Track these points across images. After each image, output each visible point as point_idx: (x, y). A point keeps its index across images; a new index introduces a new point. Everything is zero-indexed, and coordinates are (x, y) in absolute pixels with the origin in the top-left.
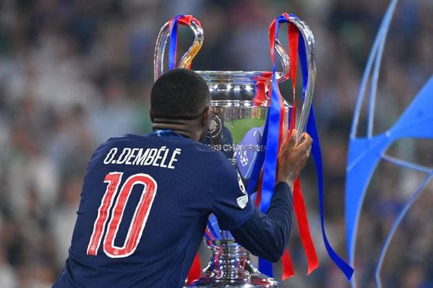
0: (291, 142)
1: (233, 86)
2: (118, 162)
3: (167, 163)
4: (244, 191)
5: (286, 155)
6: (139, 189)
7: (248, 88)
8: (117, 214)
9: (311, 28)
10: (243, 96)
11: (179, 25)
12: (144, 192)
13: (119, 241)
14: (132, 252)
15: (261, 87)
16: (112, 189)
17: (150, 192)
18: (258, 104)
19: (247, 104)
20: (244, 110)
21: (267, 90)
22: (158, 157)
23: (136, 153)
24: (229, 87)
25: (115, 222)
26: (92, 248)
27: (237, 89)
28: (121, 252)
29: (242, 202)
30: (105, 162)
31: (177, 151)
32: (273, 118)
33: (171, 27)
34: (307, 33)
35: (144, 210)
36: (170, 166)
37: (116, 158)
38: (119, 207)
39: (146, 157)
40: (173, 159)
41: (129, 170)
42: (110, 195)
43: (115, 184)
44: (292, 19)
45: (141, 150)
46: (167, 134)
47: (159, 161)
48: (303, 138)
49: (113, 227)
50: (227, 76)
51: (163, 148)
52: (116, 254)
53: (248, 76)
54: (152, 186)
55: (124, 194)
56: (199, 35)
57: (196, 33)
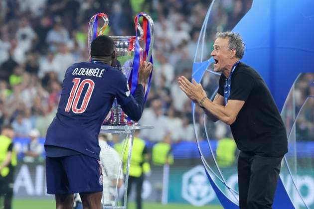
0: (144, 66)
1: (120, 42)
2: (79, 74)
3: (98, 75)
4: (129, 89)
6: (87, 85)
7: (126, 43)
8: (78, 95)
10: (124, 47)
11: (98, 17)
12: (89, 87)
13: (79, 107)
14: (84, 111)
15: (132, 43)
16: (76, 85)
17: (92, 87)
18: (131, 50)
19: (126, 50)
20: (124, 52)
21: (134, 44)
22: (95, 72)
23: (86, 70)
24: (118, 43)
26: (67, 109)
27: (122, 44)
28: (79, 111)
29: (128, 94)
30: (73, 74)
31: (103, 70)
32: (137, 56)
33: (95, 18)
34: (151, 21)
35: (89, 94)
36: (100, 76)
37: (78, 72)
38: (79, 93)
39: (90, 72)
40: (101, 73)
41: (83, 77)
42: (75, 88)
43: (77, 83)
44: (144, 15)
45: (88, 69)
46: (98, 63)
47: (95, 74)
49: (76, 101)
50: (117, 39)
51: (97, 69)
52: (77, 112)
53: (126, 38)
54: (93, 84)
55: (81, 87)
56: (107, 21)
57: (105, 20)
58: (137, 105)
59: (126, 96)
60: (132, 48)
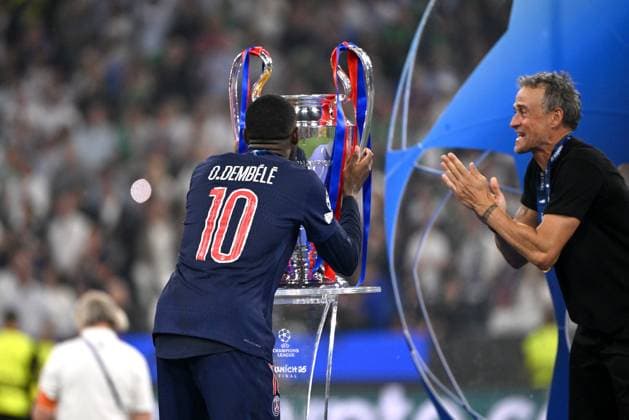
0: (356, 157)
1: (301, 108)
2: (222, 178)
3: (266, 179)
4: (330, 208)
5: (350, 169)
6: (241, 202)
7: (315, 110)
8: (223, 224)
9: (368, 54)
10: (310, 117)
11: (251, 56)
12: (247, 205)
13: (226, 249)
14: (237, 259)
15: (326, 108)
16: (217, 203)
17: (252, 205)
18: (324, 124)
19: (314, 124)
20: (312, 129)
21: (331, 111)
22: (258, 174)
23: (237, 170)
24: (298, 109)
25: (221, 232)
26: (201, 254)
27: (305, 111)
28: (227, 258)
29: (329, 217)
30: (209, 178)
31: (275, 169)
32: (340, 136)
33: (244, 58)
34: (366, 59)
35: (246, 221)
36: (268, 182)
37: (219, 175)
38: (225, 218)
39: (245, 174)
40: (271, 176)
41: (232, 186)
42: (216, 208)
43: (220, 198)
44: (351, 46)
45: (242, 168)
46: (263, 154)
47: (259, 178)
48: (365, 154)
49: (219, 237)
50: (295, 100)
51: (262, 166)
52: (222, 259)
53: (314, 99)
54: (253, 200)
55: (229, 207)
56: (269, 65)
57: (266, 63)
58: (349, 240)
59: (326, 224)
60: (328, 118)
